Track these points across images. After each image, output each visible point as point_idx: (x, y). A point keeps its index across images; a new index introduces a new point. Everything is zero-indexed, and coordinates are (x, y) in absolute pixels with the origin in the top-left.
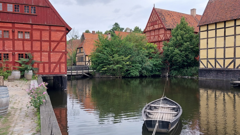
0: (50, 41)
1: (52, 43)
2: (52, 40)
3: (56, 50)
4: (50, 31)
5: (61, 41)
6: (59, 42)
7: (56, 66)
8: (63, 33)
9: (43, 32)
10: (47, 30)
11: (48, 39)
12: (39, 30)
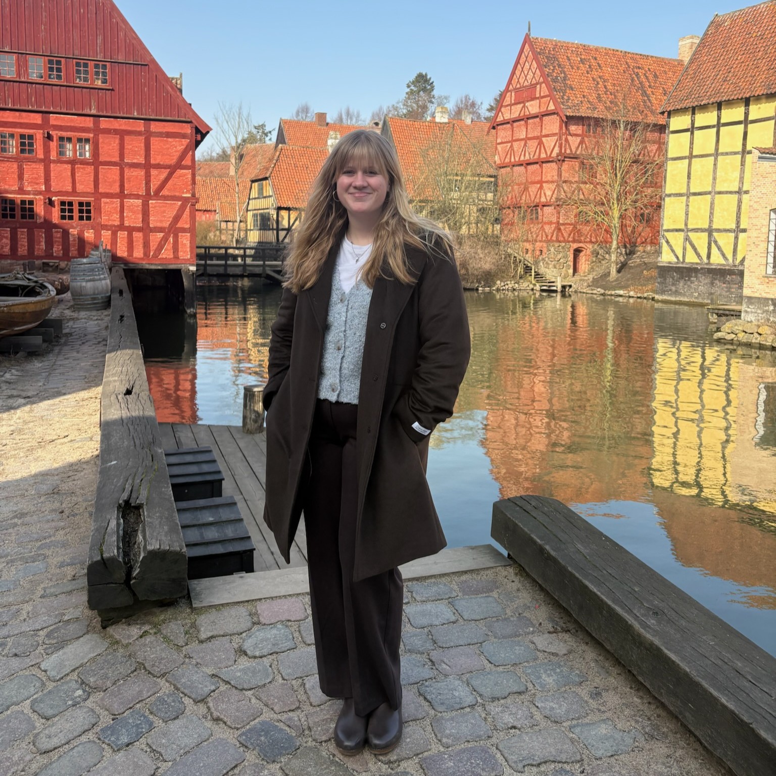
0: (148, 166)
1: (154, 172)
2: (152, 162)
3: (165, 192)
4: (148, 136)
5: (179, 165)
6: (173, 169)
7: (165, 239)
8: (185, 142)
9: (127, 138)
10: (139, 133)
11: (142, 160)
12: (116, 132)
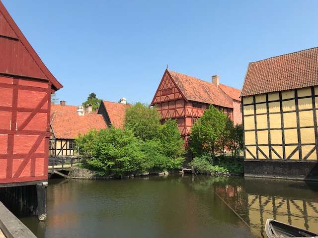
0: (14, 109)
1: (19, 114)
2: (18, 106)
3: (27, 128)
4: (16, 88)
5: (39, 110)
6: (33, 112)
7: (25, 163)
8: (44, 94)
10: (9, 86)
11: (10, 105)
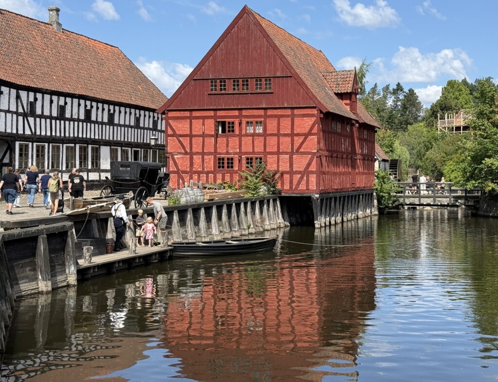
0: (292, 135)
1: (296, 138)
2: (295, 132)
3: (302, 150)
4: (293, 117)
5: (310, 133)
6: (306, 136)
7: (302, 178)
8: (314, 119)
9: (281, 119)
10: (288, 116)
11: (289, 132)
12: (276, 116)
